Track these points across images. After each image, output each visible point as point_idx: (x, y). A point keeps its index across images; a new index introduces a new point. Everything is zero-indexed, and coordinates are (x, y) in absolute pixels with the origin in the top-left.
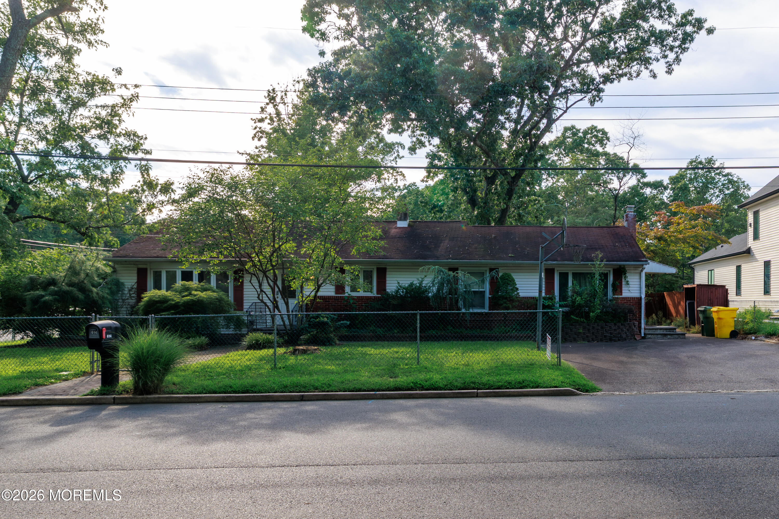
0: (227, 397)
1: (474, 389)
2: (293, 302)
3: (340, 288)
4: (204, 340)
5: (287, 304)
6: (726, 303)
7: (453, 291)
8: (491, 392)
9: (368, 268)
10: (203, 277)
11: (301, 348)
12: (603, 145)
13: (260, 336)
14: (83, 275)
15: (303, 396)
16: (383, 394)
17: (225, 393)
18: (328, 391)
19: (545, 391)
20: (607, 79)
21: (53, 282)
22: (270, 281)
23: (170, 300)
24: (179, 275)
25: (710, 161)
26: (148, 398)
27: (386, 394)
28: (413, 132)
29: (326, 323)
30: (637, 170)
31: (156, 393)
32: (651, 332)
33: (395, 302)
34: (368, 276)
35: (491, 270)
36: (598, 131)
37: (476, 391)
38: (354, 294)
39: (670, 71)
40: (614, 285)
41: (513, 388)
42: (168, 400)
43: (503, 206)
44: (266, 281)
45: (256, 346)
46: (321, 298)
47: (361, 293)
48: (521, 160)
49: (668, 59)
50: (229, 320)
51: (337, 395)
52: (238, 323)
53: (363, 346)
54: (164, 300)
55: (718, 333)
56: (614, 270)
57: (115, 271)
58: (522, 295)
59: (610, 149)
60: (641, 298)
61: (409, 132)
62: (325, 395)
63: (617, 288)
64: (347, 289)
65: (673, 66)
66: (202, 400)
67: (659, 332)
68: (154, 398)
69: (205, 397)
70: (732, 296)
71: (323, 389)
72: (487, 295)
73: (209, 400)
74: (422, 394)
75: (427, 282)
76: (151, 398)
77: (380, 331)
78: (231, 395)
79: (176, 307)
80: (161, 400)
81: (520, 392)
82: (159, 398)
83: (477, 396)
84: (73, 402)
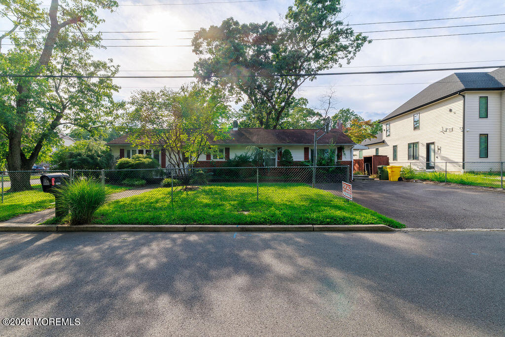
0: (133, 227)
1: (309, 224)
2: (186, 164)
3: (208, 157)
4: (144, 182)
5: (183, 164)
6: (388, 164)
7: (261, 158)
8: (324, 228)
9: (222, 148)
10: (148, 152)
11: (189, 187)
12: (306, 105)
13: (169, 180)
14: (93, 152)
15: (185, 228)
16: (243, 228)
17: (132, 224)
18: (203, 224)
19: (366, 227)
20: (319, 69)
21: (79, 155)
22: (175, 153)
23: (130, 163)
24: (137, 152)
25: (348, 110)
26: (79, 228)
27: (245, 228)
28: (237, 95)
29: (202, 174)
30: (318, 114)
31: (86, 223)
32: (356, 178)
33: (234, 164)
34: (221, 151)
35: (279, 149)
36: (304, 99)
37: (311, 226)
38: (215, 160)
39: (349, 63)
40: (338, 155)
41: (339, 224)
42: (93, 229)
43: (275, 124)
44: (172, 153)
45: (168, 185)
46: (199, 162)
47: (218, 160)
48: (283, 104)
49: (348, 58)
50: (157, 172)
51: (210, 227)
52: (162, 173)
53: (221, 186)
54: (128, 163)
55: (391, 179)
56: (338, 148)
57: (111, 150)
58: (294, 160)
59: (308, 106)
60: (351, 161)
61: (235, 95)
62: (201, 227)
63: (339, 157)
64: (212, 158)
65: (351, 60)
66: (116, 230)
67: (360, 178)
68: (84, 227)
69: (117, 227)
70: (391, 160)
71: (200, 222)
72: (277, 160)
73: (120, 230)
74: (272, 228)
75: (249, 154)
76: (81, 228)
77: (227, 177)
78: (136, 226)
79: (132, 166)
80: (88, 229)
81: (347, 227)
82: (87, 227)
83: (313, 230)
84: (31, 230)
